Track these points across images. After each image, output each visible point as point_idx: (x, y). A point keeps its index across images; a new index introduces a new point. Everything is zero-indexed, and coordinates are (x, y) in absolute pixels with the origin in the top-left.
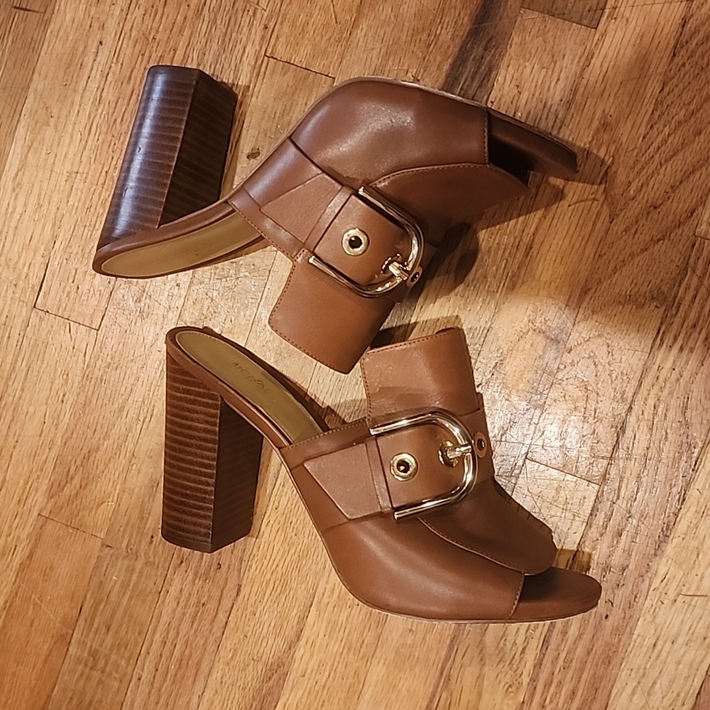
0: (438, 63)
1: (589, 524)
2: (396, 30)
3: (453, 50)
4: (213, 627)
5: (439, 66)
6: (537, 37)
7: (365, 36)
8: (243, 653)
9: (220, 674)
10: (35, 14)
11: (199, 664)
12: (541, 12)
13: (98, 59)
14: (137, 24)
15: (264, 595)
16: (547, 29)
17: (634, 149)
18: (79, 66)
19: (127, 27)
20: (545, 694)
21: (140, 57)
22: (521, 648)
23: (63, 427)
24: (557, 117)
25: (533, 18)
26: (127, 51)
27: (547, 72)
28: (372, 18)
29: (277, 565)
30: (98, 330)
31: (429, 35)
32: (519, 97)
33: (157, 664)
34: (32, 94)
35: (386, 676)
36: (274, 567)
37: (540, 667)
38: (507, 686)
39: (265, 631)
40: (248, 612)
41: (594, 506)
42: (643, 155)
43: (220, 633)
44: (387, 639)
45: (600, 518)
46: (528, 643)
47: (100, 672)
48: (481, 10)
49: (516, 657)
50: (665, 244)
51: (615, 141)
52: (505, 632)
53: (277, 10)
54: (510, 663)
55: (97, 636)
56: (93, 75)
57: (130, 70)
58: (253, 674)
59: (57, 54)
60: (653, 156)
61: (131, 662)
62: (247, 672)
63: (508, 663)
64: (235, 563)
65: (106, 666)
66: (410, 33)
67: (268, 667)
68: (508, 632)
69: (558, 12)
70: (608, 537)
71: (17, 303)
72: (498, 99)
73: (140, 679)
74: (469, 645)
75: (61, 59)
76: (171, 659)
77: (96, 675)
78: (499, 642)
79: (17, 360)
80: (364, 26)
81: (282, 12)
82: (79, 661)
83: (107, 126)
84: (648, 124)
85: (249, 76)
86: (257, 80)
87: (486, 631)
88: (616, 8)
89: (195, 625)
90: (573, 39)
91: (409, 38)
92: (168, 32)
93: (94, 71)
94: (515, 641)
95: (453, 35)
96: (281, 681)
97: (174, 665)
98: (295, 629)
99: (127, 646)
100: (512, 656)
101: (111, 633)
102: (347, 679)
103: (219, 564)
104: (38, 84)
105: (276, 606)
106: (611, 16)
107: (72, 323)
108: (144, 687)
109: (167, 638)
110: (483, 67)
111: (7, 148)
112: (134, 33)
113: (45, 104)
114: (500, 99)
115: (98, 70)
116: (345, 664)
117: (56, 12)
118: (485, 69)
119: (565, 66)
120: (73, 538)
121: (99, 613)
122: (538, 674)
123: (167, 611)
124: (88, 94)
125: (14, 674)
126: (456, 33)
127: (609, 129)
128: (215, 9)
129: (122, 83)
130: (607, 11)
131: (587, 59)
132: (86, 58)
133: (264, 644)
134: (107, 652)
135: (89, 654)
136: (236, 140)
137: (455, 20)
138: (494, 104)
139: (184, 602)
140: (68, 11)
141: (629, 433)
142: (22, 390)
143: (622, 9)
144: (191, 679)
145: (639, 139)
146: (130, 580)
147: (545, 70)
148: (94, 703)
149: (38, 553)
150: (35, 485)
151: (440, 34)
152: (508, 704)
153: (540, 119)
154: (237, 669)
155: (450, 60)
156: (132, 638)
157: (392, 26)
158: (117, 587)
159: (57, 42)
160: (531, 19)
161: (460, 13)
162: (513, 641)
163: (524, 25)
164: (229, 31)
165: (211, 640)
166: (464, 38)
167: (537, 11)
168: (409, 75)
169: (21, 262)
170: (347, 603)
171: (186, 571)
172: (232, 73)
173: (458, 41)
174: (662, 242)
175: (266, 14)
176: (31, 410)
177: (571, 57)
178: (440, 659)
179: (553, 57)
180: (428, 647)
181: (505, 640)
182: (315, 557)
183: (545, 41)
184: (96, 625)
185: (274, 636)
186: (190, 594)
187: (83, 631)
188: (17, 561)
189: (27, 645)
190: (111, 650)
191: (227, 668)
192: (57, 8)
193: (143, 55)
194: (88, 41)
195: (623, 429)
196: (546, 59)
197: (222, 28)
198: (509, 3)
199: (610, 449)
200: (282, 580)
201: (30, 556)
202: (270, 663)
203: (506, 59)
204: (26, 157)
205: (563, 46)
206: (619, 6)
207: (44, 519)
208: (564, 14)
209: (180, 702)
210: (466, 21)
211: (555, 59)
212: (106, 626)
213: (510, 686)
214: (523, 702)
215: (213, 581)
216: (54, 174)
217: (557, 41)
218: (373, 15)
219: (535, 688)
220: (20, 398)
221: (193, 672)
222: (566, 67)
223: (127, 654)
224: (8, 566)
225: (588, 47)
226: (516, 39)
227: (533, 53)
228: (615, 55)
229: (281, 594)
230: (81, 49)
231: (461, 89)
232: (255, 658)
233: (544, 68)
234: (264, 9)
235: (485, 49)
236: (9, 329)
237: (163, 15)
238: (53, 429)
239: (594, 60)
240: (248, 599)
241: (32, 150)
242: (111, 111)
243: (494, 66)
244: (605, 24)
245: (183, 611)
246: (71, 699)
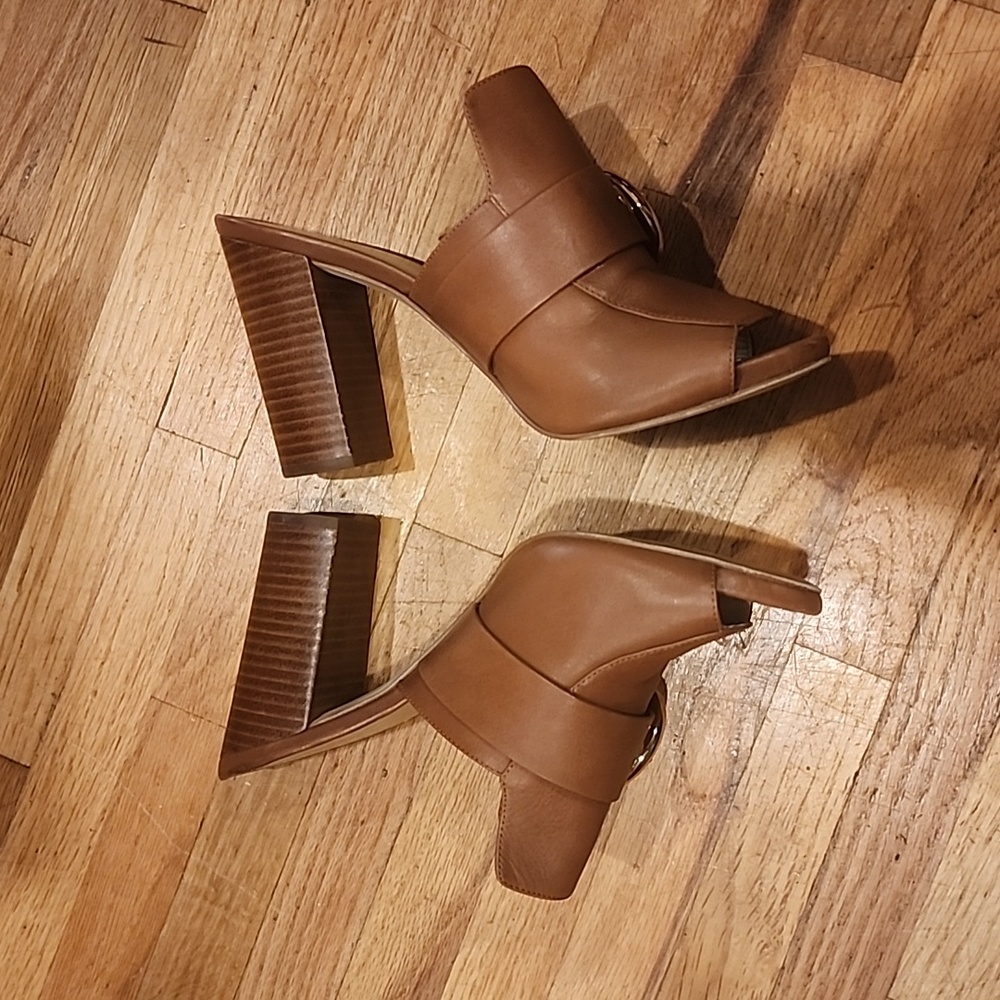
0: (692, 122)
1: (877, 734)
2: (638, 79)
3: (713, 106)
4: (373, 853)
5: (693, 127)
6: (823, 91)
7: (597, 86)
8: (413, 888)
9: (381, 916)
10: (171, 48)
11: (354, 901)
12: (830, 59)
13: (251, 108)
14: (303, 63)
15: (443, 812)
16: (837, 81)
17: (948, 241)
18: (226, 116)
19: (290, 68)
20: (813, 958)
21: (306, 106)
22: (782, 896)
23: (187, 583)
24: (847, 196)
25: (818, 67)
26: (289, 99)
27: (835, 137)
28: (608, 62)
29: (461, 774)
30: (238, 458)
31: (681, 86)
32: (798, 168)
33: (299, 900)
34: (164, 152)
35: (601, 926)
36: (457, 776)
37: (806, 922)
38: (762, 945)
39: (442, 861)
40: (421, 835)
41: (884, 709)
42: (960, 248)
43: (383, 861)
44: (603, 877)
45: (892, 724)
46: (791, 889)
47: (223, 908)
48: (750, 56)
49: (774, 907)
50: (986, 365)
51: (923, 229)
52: (761, 873)
53: (484, 50)
54: (766, 915)
55: (222, 859)
56: (243, 128)
57: (292, 123)
58: (424, 919)
59: (199, 101)
60: (973, 250)
61: (265, 896)
62: (417, 913)
63: (764, 914)
64: (406, 769)
65: (231, 899)
66: (657, 83)
67: (445, 909)
68: (764, 873)
69: (853, 58)
70: (901, 753)
71: (135, 420)
72: (770, 170)
73: (275, 919)
74: (713, 888)
75: (203, 108)
76: (317, 893)
77: (218, 912)
78: (753, 888)
79: (131, 495)
80: (596, 73)
81: (491, 51)
82: (196, 892)
83: (258, 195)
84: (967, 208)
85: (445, 134)
86: (455, 140)
87: (735, 871)
88: (928, 56)
89: (350, 850)
90: (870, 95)
91: (655, 89)
92: (342, 75)
93: (245, 123)
94: (774, 886)
95: (713, 87)
96: (462, 928)
97: (321, 901)
98: (482, 859)
99: (260, 874)
100: (769, 906)
101: (240, 856)
102: (549, 928)
103: (384, 770)
104: (171, 138)
105: (458, 827)
106: (921, 67)
107: (204, 448)
108: (280, 931)
109: (314, 865)
110: (751, 129)
111: (130, 220)
112: (298, 76)
113: (179, 163)
114: (772, 172)
115: (250, 122)
116: (546, 909)
117: (198, 45)
118: (753, 132)
119: (859, 129)
120: (194, 731)
121: (225, 828)
122: (803, 931)
123: (314, 829)
124: (235, 153)
125: (111, 907)
126: (718, 84)
127: (915, 213)
128: (405, 47)
129: (281, 140)
130: (916, 60)
131: (888, 121)
132: (236, 106)
133: (441, 878)
134: (233, 881)
135: (211, 883)
136: (425, 216)
137: (716, 67)
138: (765, 176)
139: (337, 819)
140: (214, 44)
141: (933, 614)
142: (137, 533)
143: (937, 58)
144: (343, 921)
145: (954, 226)
146: (267, 788)
147: (833, 134)
148: (214, 949)
149: (148, 750)
150: (148, 658)
151: (696, 85)
152: (762, 970)
153: (825, 197)
154: (405, 910)
155: (708, 119)
156: (268, 864)
157: (634, 73)
158: (250, 796)
159: (199, 85)
160: (815, 68)
161: (722, 59)
162: (771, 886)
163: (806, 76)
164: (421, 76)
165: (371, 871)
166: (727, 91)
167: (824, 57)
168: (654, 136)
169: (141, 369)
171: (341, 778)
172: (423, 130)
173: (719, 94)
174: (982, 362)
175: (470, 54)
176: (147, 560)
177: (868, 118)
178: (673, 905)
179: (844, 117)
180: (657, 890)
181: (761, 884)
183: (833, 97)
184: (219, 846)
185: (454, 868)
186: (345, 809)
187: (204, 852)
188: (121, 758)
189: (128, 869)
190: (239, 879)
191: (391, 909)
192: (200, 41)
193: (309, 104)
194: (238, 84)
195: (926, 607)
196: (835, 120)
197: (413, 71)
198: (788, 47)
199: (907, 634)
200: (467, 794)
201: (139, 751)
202: (447, 903)
203: (781, 119)
204: (153, 232)
205: (858, 104)
206: (932, 53)
207: (158, 703)
208: (860, 62)
209: (328, 951)
210: (730, 69)
211: (846, 121)
212: (234, 847)
213: (766, 946)
214: (783, 968)
215: (376, 792)
216: (188, 255)
217: (849, 97)
218: (609, 59)
219: (799, 949)
220: (134, 543)
221: (346, 912)
222: (860, 132)
223: (260, 886)
224: (109, 764)
225: (890, 106)
226: (795, 92)
227: (817, 113)
228: (926, 116)
229: (465, 813)
230: (229, 94)
231: (722, 157)
232: (428, 896)
233: (830, 131)
234: (467, 48)
235: (755, 105)
236: (123, 453)
237: (336, 53)
238: (175, 585)
239: (897, 123)
240: (421, 818)
241: (161, 223)
242: (266, 175)
243: (766, 127)
244: (913, 77)
245: (335, 830)
246: (185, 943)
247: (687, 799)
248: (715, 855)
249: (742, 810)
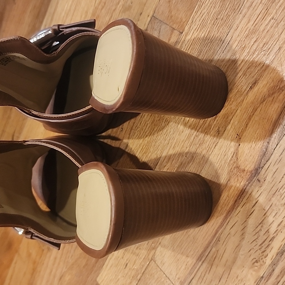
20: (280, 278)
37: (281, 256)
38: (255, 260)
46: (277, 234)
49: (266, 241)
54: (260, 245)
64: (129, 130)
68: (265, 221)
74: (237, 221)
78: (257, 227)
87: (250, 215)
94: (268, 230)
100: (263, 240)
103: (122, 128)
122: (278, 261)
152: (252, 274)
170: (174, 169)
181: (262, 226)
182: (165, 136)
200: (147, 146)
213: (257, 262)
214: (262, 277)
219: (274, 270)
247: (236, 170)
248: (242, 204)
249: (261, 183)
